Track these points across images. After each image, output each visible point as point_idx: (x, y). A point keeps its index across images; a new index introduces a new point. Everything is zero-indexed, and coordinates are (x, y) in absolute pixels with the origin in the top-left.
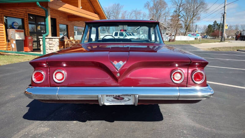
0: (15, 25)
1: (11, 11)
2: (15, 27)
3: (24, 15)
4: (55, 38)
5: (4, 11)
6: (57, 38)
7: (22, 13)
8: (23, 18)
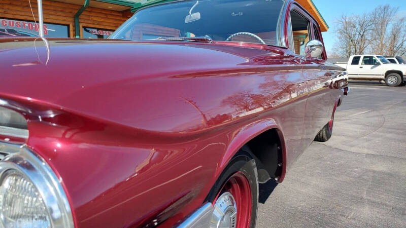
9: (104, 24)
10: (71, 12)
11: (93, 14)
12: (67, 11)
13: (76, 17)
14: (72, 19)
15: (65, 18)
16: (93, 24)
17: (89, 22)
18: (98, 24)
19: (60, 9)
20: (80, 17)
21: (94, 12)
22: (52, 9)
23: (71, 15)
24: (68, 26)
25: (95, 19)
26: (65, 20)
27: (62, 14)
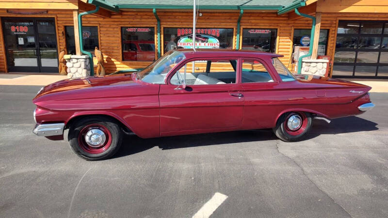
0: (303, 41)
1: (308, 21)
2: (303, 43)
3: (332, 24)
4: (317, 63)
5: (297, 22)
6: (323, 63)
7: (327, 20)
8: (328, 28)
9: (258, 25)
10: (236, 19)
11: (252, 18)
12: (233, 18)
13: (239, 21)
14: (236, 24)
15: (231, 24)
16: (251, 26)
17: (248, 24)
18: (255, 25)
19: (228, 18)
20: (241, 21)
21: (253, 16)
22: (223, 18)
23: (236, 21)
24: (233, 29)
25: (253, 21)
26: (231, 25)
27: (229, 21)
